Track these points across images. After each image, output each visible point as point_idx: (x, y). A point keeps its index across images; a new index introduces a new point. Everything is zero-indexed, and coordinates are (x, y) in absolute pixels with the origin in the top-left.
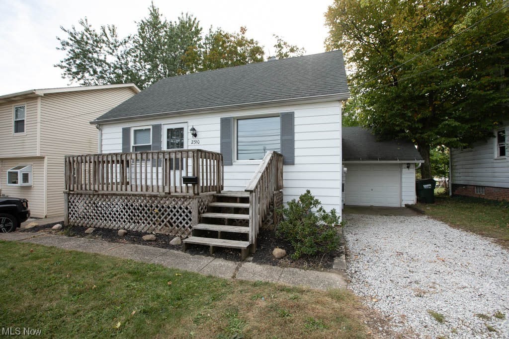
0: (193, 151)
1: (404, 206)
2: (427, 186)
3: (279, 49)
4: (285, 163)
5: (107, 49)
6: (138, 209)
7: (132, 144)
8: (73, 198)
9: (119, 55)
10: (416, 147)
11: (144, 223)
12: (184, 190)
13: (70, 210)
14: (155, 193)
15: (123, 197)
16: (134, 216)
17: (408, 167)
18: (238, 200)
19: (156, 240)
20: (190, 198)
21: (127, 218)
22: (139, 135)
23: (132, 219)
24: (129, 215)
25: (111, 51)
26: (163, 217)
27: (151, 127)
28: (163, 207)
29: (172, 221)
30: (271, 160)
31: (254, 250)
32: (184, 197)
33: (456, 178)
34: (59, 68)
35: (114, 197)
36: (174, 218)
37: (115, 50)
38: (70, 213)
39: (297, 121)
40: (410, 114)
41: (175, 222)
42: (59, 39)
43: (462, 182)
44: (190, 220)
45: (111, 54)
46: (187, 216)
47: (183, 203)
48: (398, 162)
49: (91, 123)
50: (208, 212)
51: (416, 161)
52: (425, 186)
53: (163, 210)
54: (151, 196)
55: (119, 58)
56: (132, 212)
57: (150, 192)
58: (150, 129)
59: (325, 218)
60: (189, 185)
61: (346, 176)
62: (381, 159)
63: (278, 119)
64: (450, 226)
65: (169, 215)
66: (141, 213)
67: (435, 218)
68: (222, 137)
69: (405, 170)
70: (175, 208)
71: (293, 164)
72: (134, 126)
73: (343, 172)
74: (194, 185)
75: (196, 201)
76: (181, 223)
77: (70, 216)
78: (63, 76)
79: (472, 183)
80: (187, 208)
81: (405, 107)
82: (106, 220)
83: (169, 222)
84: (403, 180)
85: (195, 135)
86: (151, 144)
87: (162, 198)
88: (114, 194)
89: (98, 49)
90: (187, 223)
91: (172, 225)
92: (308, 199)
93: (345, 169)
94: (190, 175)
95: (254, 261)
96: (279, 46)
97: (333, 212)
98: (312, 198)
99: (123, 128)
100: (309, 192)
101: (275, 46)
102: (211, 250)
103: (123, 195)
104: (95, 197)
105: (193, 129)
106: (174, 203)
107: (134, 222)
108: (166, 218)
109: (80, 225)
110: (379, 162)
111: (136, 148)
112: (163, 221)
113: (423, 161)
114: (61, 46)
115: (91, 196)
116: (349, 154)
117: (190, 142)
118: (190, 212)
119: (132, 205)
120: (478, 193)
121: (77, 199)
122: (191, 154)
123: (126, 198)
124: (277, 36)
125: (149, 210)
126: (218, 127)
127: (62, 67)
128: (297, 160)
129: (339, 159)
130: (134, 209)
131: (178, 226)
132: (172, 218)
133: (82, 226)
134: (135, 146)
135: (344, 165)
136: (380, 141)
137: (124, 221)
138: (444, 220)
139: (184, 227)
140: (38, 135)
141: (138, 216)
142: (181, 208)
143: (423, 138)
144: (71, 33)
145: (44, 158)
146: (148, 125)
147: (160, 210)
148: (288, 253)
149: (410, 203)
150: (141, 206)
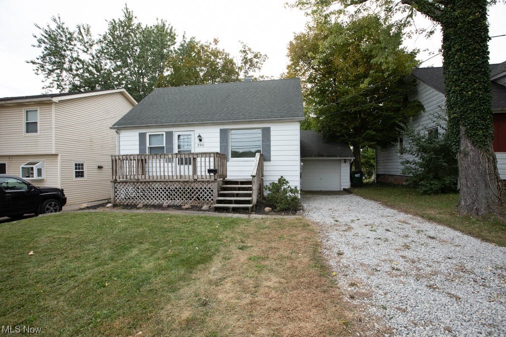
0: (214, 153)
1: (342, 190)
2: (357, 175)
3: (244, 54)
4: (265, 160)
5: (82, 47)
6: (174, 191)
7: (148, 145)
8: (119, 185)
9: (94, 54)
10: (352, 148)
11: (178, 199)
12: (208, 177)
13: (116, 194)
14: (187, 180)
15: (162, 183)
16: (171, 195)
17: (345, 162)
18: (239, 183)
19: (191, 208)
20: (212, 182)
21: (165, 197)
22: (153, 139)
23: (169, 197)
24: (167, 195)
25: (86, 50)
26: (193, 195)
27: (164, 133)
28: (193, 188)
29: (199, 197)
30: (260, 159)
31: (254, 209)
32: (208, 182)
33: (380, 170)
34: (31, 64)
35: (154, 183)
36: (201, 195)
37: (89, 49)
38: (116, 196)
39: (272, 133)
40: (345, 125)
41: (201, 197)
42: (35, 37)
43: (382, 173)
44: (212, 195)
45: (86, 52)
46: (210, 193)
47: (207, 185)
48: (338, 158)
49: (111, 128)
50: (221, 190)
51: (349, 158)
52: (356, 175)
53: (193, 190)
54: (184, 182)
55: (93, 57)
56: (169, 193)
57: (183, 179)
58: (163, 134)
59: (291, 191)
60: (211, 174)
61: (303, 168)
62: (327, 156)
63: (260, 131)
64: (364, 198)
65: (197, 193)
66: (176, 193)
67: (357, 195)
68: (221, 143)
69: (343, 165)
70: (201, 188)
71: (270, 160)
72: (149, 132)
73: (301, 166)
74: (215, 174)
75: (216, 184)
76: (206, 197)
77: (116, 198)
78: (36, 71)
79: (387, 173)
80: (210, 188)
81: (343, 119)
82: (148, 199)
83: (197, 197)
84: (342, 171)
85: (201, 140)
86: (164, 145)
87: (192, 182)
88: (155, 182)
89: (70, 47)
90: (210, 198)
91: (199, 200)
92: (282, 181)
93: (302, 164)
94: (212, 168)
95: (255, 214)
96: (245, 51)
97: (296, 188)
98: (285, 180)
99: (139, 133)
100: (282, 177)
101: (241, 51)
102: (231, 210)
103: (163, 182)
104: (139, 184)
105: (199, 136)
106: (200, 185)
107: (171, 199)
108: (195, 195)
109: (125, 204)
110: (325, 158)
111: (151, 148)
112: (193, 197)
113: (354, 158)
114: (37, 44)
115: (135, 183)
116: (305, 153)
117: (196, 145)
118: (212, 191)
119: (169, 188)
120: (391, 180)
121: (123, 186)
122: (212, 155)
123: (165, 184)
124: (242, 43)
125: (182, 191)
126: (218, 135)
127: (34, 63)
128: (272, 158)
129: (298, 158)
130: (171, 191)
131: (204, 200)
132: (199, 195)
133: (127, 205)
134: (150, 147)
135: (302, 161)
136: (327, 142)
137: (163, 199)
138: (362, 196)
139: (208, 200)
140: (53, 135)
141: (174, 195)
142: (205, 188)
143: (355, 141)
144: (46, 31)
145: (57, 155)
146: (163, 131)
147: (191, 191)
148: (272, 209)
149: (346, 187)
150: (176, 188)
